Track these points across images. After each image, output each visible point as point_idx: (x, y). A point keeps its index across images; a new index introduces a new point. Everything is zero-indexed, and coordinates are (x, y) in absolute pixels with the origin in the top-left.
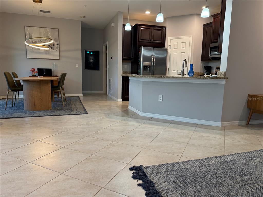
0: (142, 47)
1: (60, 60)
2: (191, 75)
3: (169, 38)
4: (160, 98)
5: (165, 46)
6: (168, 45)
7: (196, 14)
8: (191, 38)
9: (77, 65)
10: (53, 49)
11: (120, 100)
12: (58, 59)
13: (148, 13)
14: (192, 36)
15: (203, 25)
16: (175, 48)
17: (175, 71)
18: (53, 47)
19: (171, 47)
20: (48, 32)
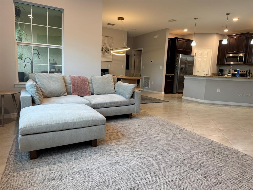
0: (180, 55)
1: (112, 62)
2: (238, 76)
3: (195, 48)
4: (218, 90)
5: (191, 54)
6: (195, 53)
7: (216, 33)
8: (212, 50)
9: (123, 66)
10: (108, 54)
11: (163, 93)
12: (110, 61)
13: (186, 30)
14: (212, 48)
15: (219, 41)
16: (199, 56)
17: (199, 72)
18: (108, 51)
19: (196, 55)
20: (105, 40)
